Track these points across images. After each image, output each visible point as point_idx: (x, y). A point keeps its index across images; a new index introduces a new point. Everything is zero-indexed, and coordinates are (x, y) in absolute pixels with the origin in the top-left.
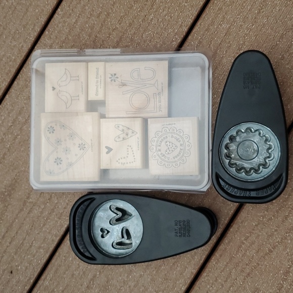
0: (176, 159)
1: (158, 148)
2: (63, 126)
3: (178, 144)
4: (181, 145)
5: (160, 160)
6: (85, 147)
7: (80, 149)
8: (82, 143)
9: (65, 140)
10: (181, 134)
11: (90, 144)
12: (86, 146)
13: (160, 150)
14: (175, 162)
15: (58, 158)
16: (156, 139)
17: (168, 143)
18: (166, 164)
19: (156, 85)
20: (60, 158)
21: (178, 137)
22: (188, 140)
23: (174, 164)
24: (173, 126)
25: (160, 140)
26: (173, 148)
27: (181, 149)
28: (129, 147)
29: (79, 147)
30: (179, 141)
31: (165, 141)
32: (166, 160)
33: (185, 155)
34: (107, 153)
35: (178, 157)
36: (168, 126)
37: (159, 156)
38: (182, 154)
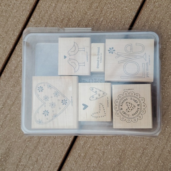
0: (134, 116)
1: (121, 107)
2: (50, 86)
3: (136, 105)
4: (138, 105)
5: (122, 117)
6: (67, 103)
7: (63, 104)
8: (64, 100)
9: (52, 97)
10: (138, 97)
11: (71, 101)
12: (67, 101)
13: (122, 109)
14: (134, 118)
15: (46, 111)
16: (119, 101)
17: (128, 104)
18: (127, 119)
19: (145, 57)
20: (47, 111)
21: (136, 99)
22: (143, 101)
23: (133, 120)
24: (132, 90)
25: (122, 101)
26: (132, 107)
27: (138, 109)
28: (101, 105)
29: (62, 102)
30: (137, 102)
31: (126, 102)
32: (127, 116)
33: (141, 113)
34: (84, 109)
35: (136, 115)
36: (128, 91)
37: (121, 113)
38: (139, 112)
